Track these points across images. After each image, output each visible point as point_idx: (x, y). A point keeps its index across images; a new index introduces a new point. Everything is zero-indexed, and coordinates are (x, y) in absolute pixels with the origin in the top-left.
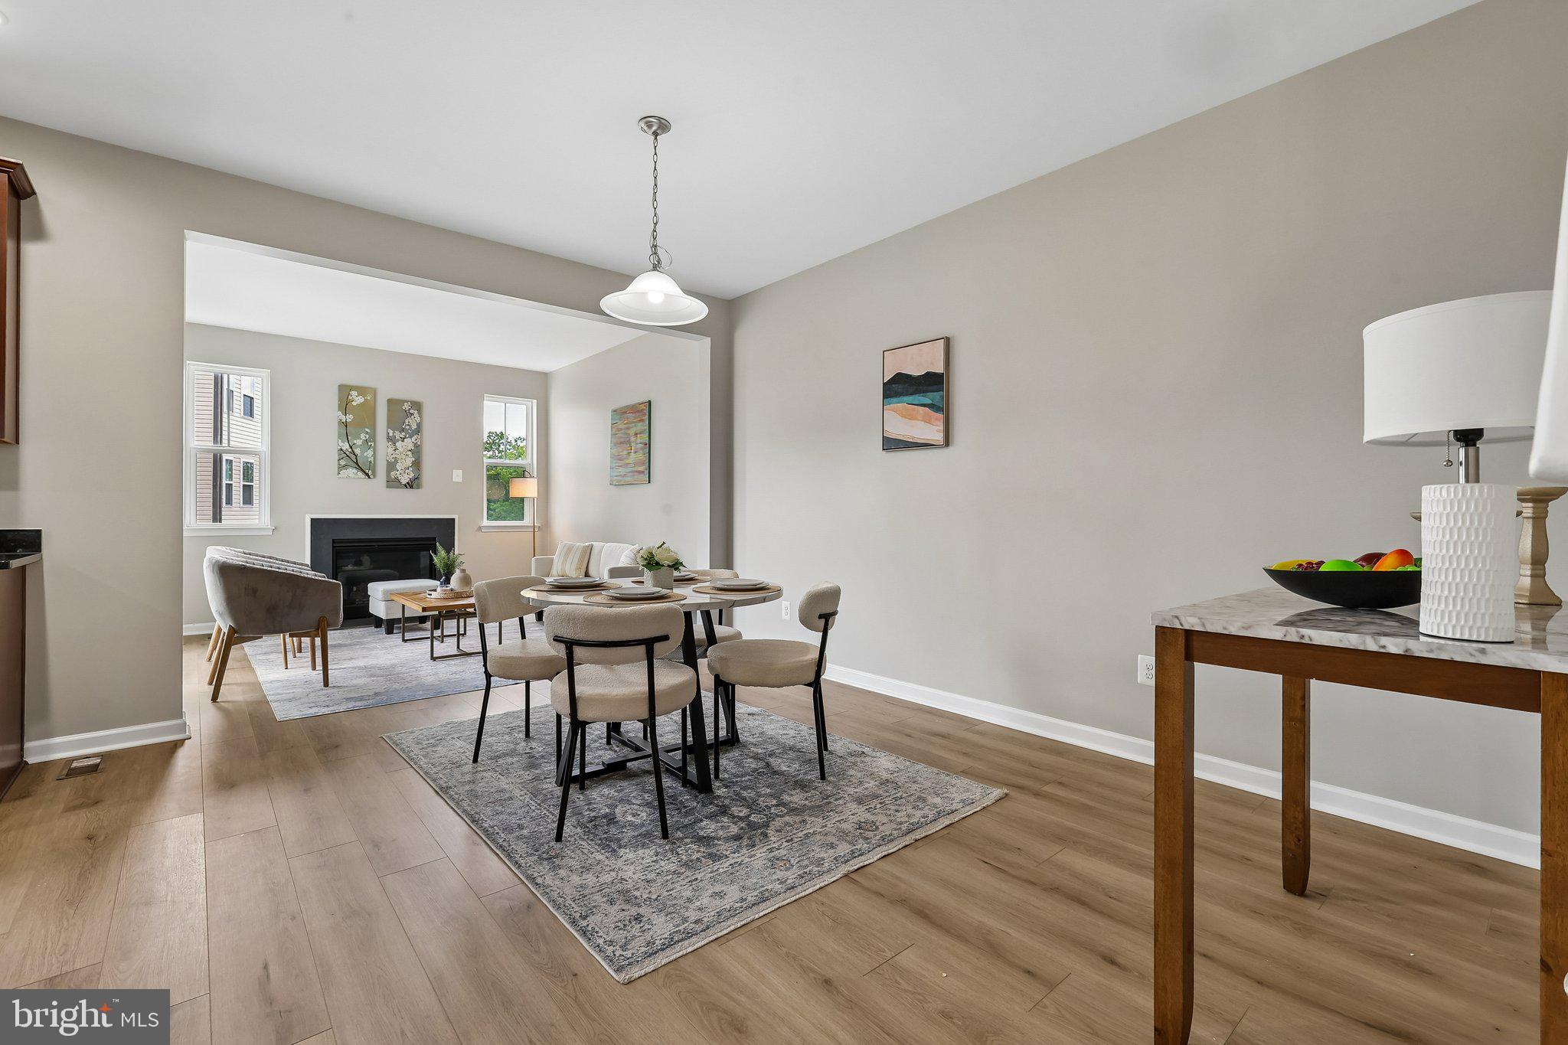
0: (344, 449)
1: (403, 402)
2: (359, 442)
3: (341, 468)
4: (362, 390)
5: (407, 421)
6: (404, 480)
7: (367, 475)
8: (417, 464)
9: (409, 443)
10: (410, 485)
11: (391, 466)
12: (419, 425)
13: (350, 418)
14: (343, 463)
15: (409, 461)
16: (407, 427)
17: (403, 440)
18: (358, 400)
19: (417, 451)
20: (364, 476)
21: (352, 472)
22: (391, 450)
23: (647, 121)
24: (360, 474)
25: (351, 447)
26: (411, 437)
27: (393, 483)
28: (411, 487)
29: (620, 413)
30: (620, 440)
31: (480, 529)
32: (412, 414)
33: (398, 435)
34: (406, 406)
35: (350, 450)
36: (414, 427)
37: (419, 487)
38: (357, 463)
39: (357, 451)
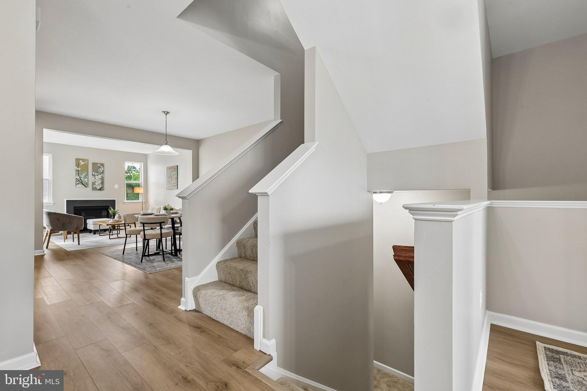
0: (78, 178)
1: (97, 164)
2: (83, 176)
3: (76, 184)
4: (83, 160)
5: (99, 170)
6: (98, 188)
7: (86, 186)
8: (102, 183)
9: (100, 176)
10: (100, 189)
11: (94, 184)
12: (103, 171)
13: (79, 169)
14: (77, 183)
15: (100, 182)
16: (99, 172)
17: (98, 175)
18: (82, 163)
19: (102, 179)
20: (84, 187)
21: (80, 185)
22: (93, 179)
23: (164, 112)
24: (83, 186)
25: (80, 178)
26: (100, 174)
27: (94, 189)
28: (101, 190)
29: (169, 168)
30: (169, 177)
31: (124, 203)
32: (101, 167)
33: (96, 174)
34: (99, 165)
35: (80, 179)
36: (101, 171)
37: (103, 190)
38: (82, 183)
39: (82, 179)
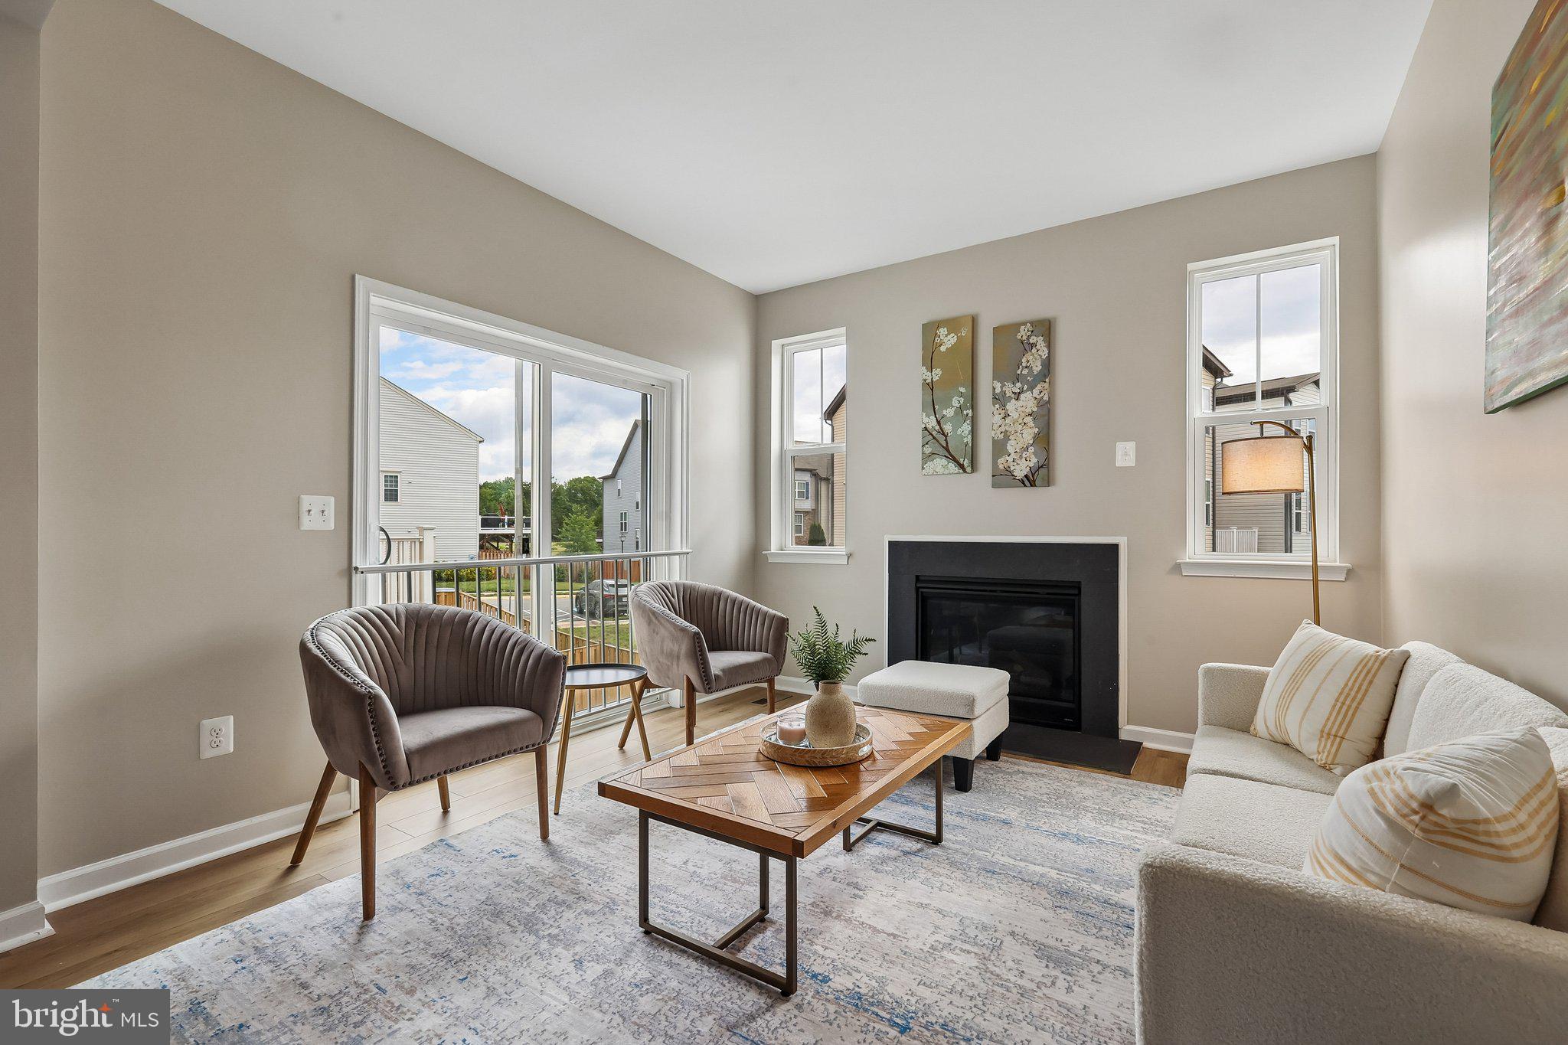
0: (929, 427)
1: (1016, 327)
2: (949, 412)
3: (927, 458)
4: (952, 324)
5: (1024, 360)
6: (1021, 471)
7: (962, 466)
8: (1045, 439)
9: (1028, 401)
10: (1030, 481)
11: (999, 447)
12: (1048, 365)
13: (937, 373)
14: (928, 450)
15: (1028, 434)
16: (1025, 372)
17: (1018, 396)
18: (947, 340)
19: (1045, 417)
20: (956, 469)
21: (939, 463)
22: (998, 419)
24: (952, 466)
25: (939, 423)
26: (1031, 388)
27: (1003, 478)
28: (1033, 484)
31: (1177, 568)
32: (1033, 345)
33: (1010, 389)
34: (1023, 333)
35: (937, 428)
36: (1037, 367)
37: (1048, 482)
38: (947, 449)
39: (948, 428)
